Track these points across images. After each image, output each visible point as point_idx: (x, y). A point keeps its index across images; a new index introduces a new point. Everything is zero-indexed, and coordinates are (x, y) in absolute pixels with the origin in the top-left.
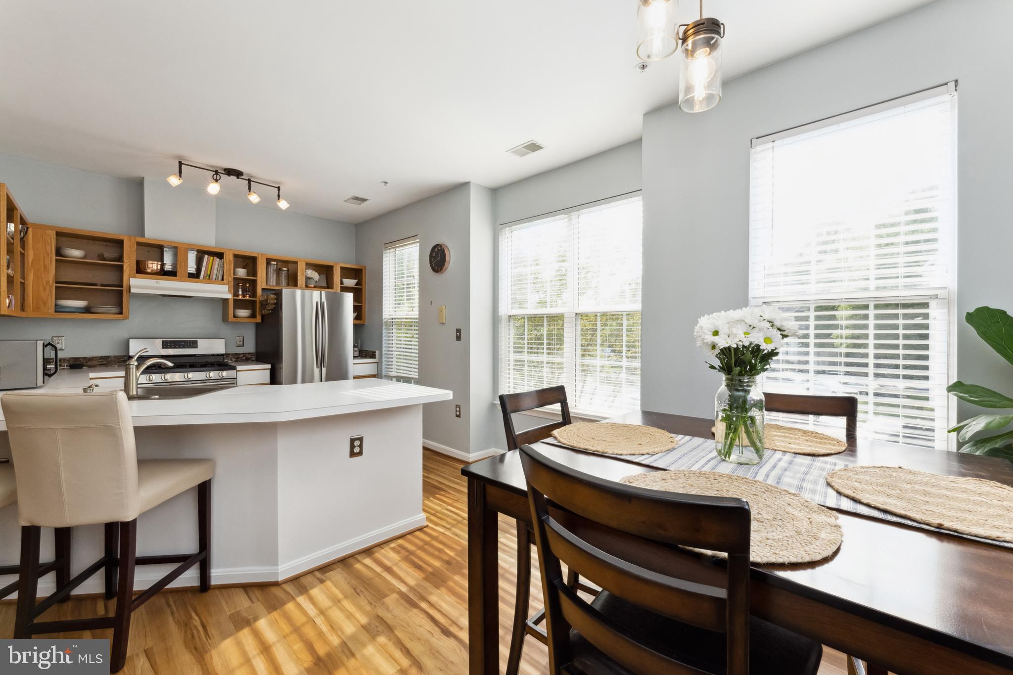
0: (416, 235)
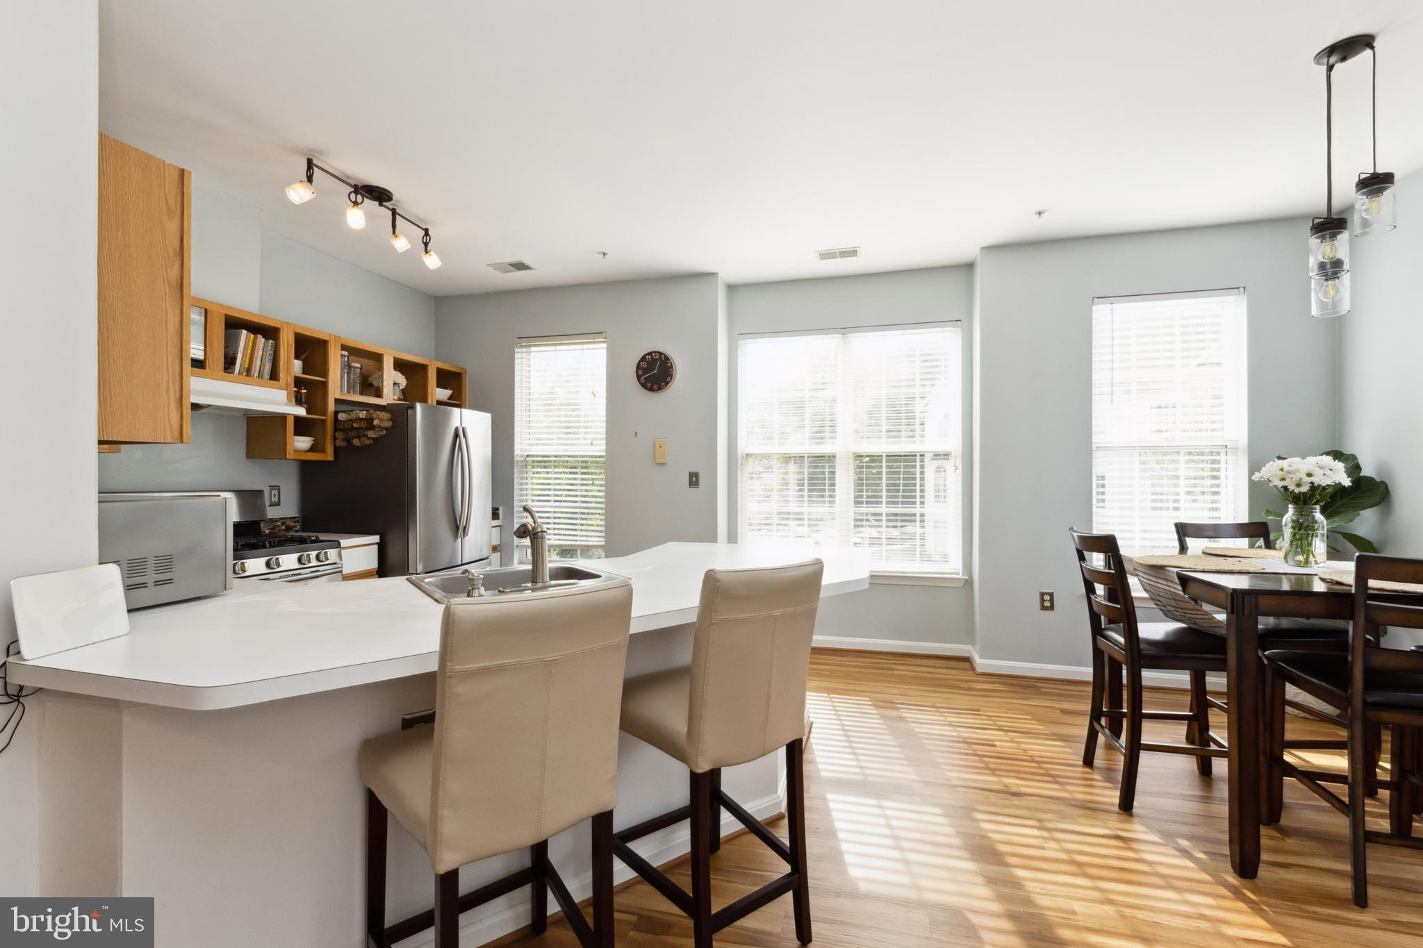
0: (602, 333)
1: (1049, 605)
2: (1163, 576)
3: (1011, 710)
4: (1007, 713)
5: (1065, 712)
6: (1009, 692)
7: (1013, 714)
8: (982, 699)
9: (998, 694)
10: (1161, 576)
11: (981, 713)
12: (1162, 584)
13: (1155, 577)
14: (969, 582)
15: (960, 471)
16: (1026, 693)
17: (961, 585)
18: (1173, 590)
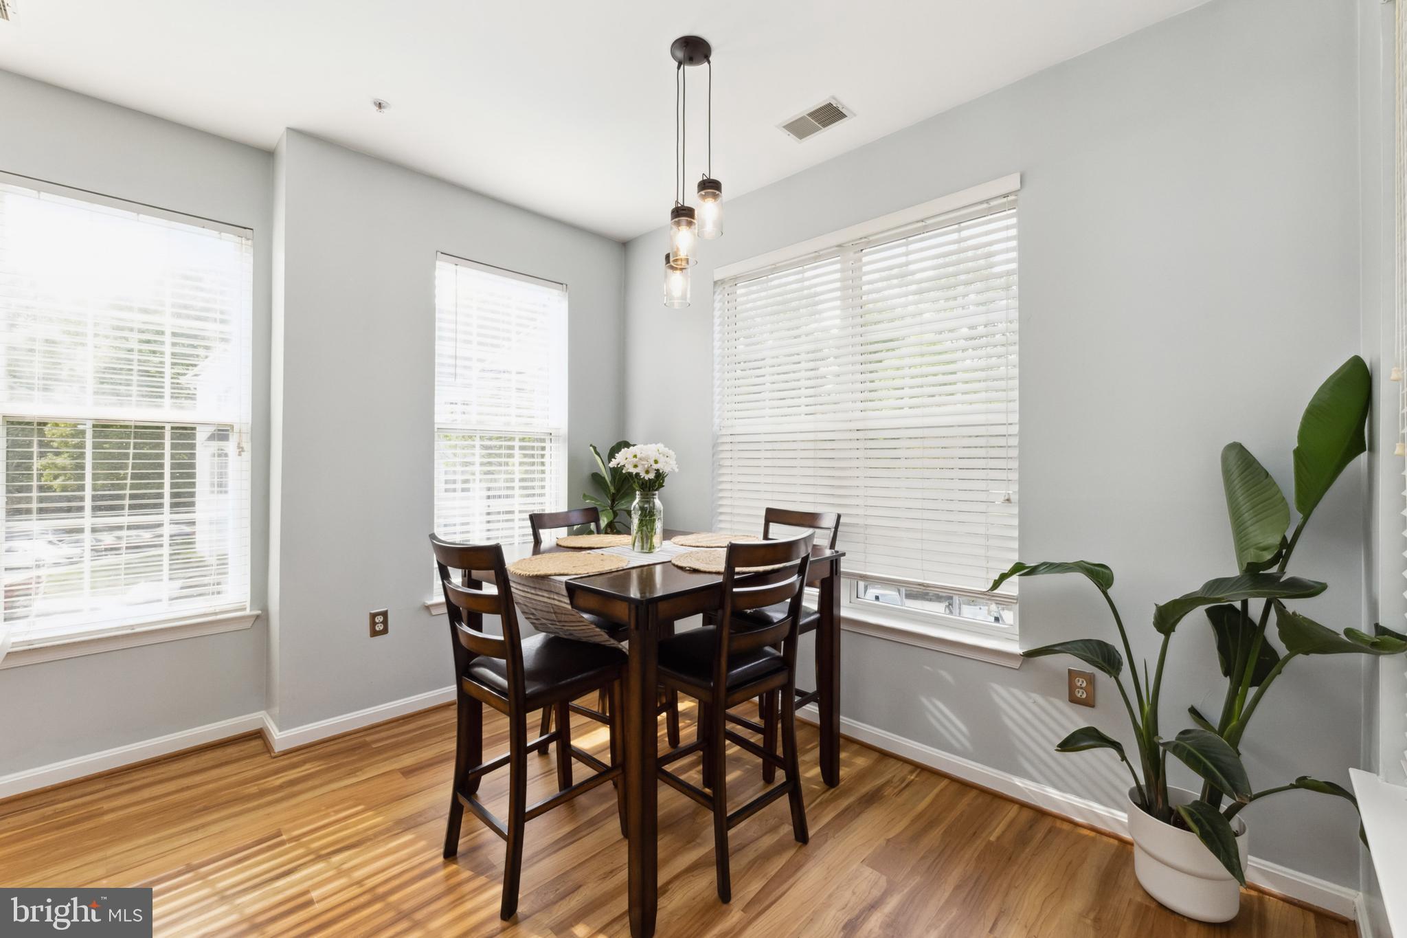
1: (381, 628)
2: (547, 588)
3: (332, 806)
4: (327, 815)
5: (408, 772)
6: (328, 770)
7: (337, 812)
8: (285, 805)
9: (310, 783)
10: (544, 588)
11: (284, 837)
12: (543, 597)
13: (535, 588)
14: (262, 619)
15: (247, 455)
16: (354, 762)
17: (248, 624)
18: (557, 603)
